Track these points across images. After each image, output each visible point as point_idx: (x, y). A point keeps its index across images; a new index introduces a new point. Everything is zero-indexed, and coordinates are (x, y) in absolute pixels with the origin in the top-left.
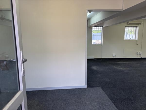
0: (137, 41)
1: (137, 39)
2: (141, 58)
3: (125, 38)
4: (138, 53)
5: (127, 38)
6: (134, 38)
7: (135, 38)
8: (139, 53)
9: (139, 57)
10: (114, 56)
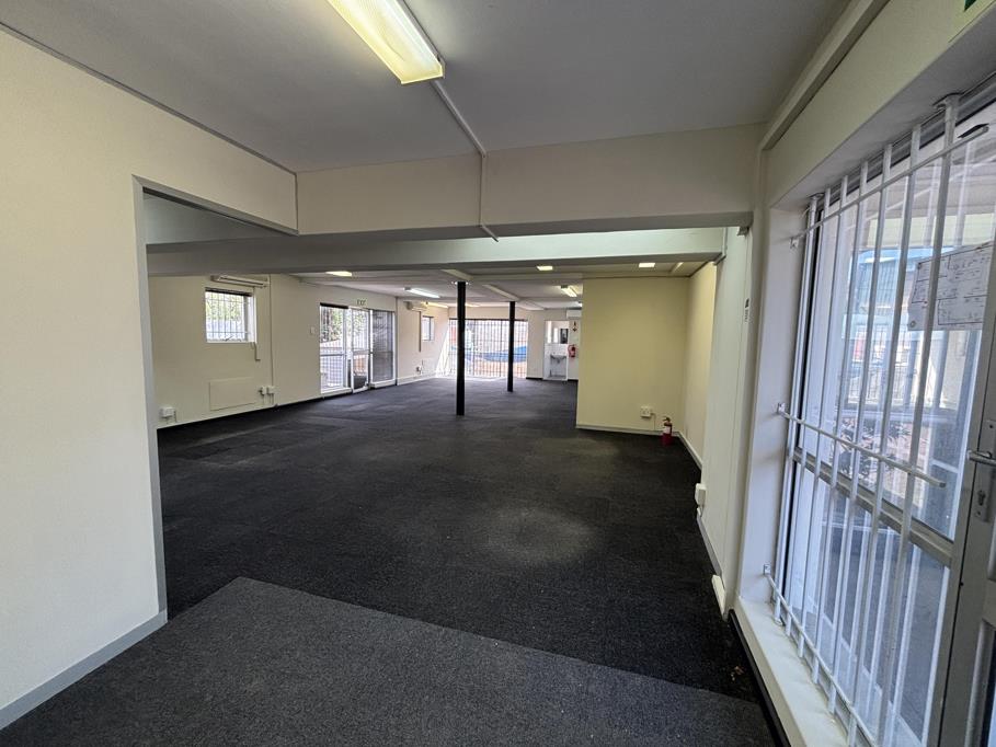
0: (254, 346)
1: (252, 338)
2: (276, 408)
3: (209, 336)
4: (265, 392)
5: (216, 336)
6: (241, 337)
7: (246, 335)
8: (268, 389)
9: (267, 404)
10: (167, 418)
